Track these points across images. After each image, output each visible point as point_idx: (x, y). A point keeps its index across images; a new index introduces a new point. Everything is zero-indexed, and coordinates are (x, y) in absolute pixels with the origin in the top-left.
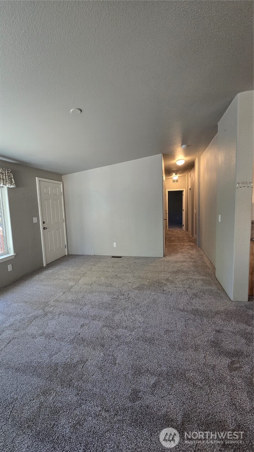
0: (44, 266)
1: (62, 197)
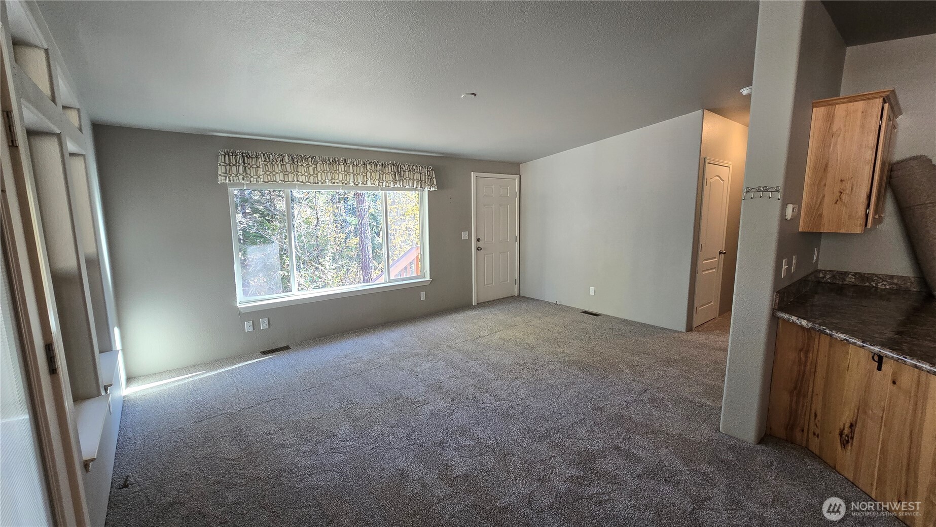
0: (473, 305)
1: (517, 200)
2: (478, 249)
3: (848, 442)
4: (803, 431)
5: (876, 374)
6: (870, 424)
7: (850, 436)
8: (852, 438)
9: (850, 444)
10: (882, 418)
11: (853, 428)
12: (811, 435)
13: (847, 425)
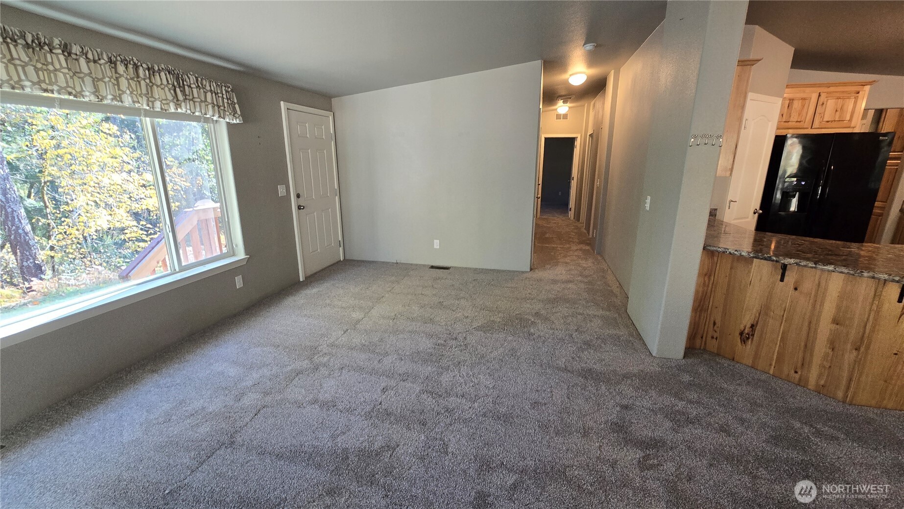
0: (301, 280)
1: (333, 143)
2: (299, 208)
3: (748, 338)
4: (702, 337)
5: (778, 284)
6: (771, 321)
7: (751, 333)
8: (753, 335)
9: (750, 340)
10: (783, 316)
11: (754, 327)
12: (709, 338)
13: (749, 325)
